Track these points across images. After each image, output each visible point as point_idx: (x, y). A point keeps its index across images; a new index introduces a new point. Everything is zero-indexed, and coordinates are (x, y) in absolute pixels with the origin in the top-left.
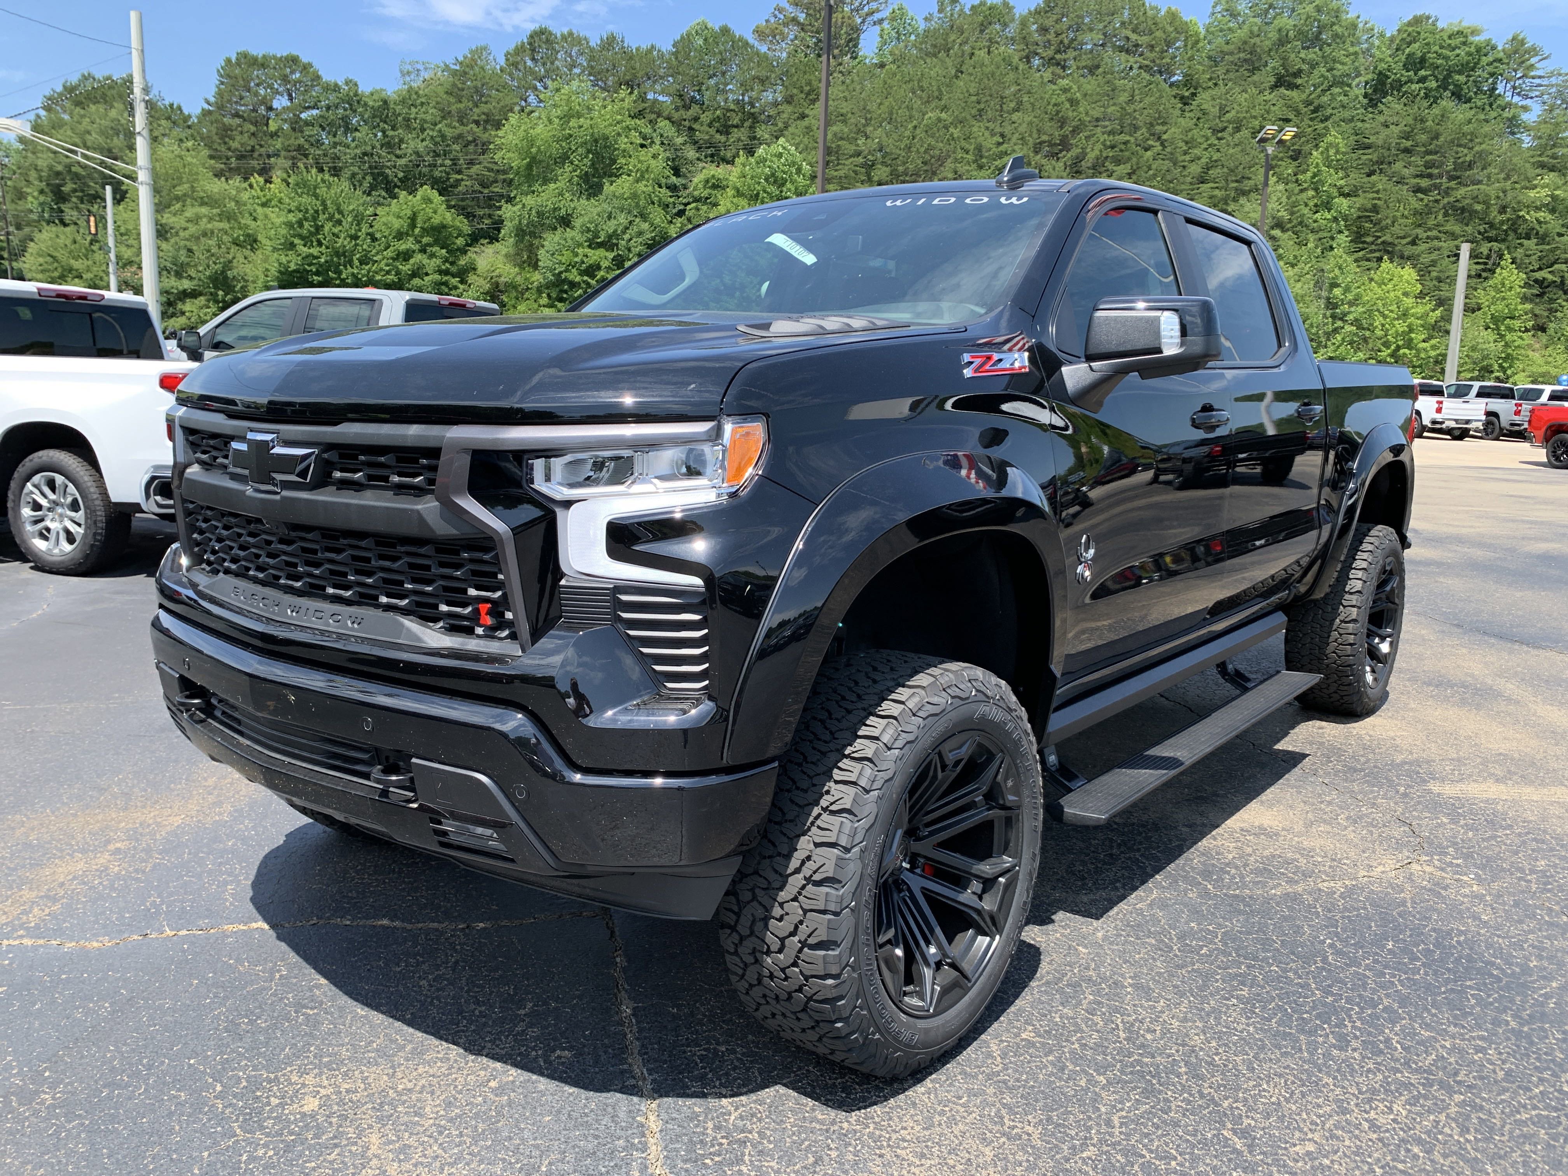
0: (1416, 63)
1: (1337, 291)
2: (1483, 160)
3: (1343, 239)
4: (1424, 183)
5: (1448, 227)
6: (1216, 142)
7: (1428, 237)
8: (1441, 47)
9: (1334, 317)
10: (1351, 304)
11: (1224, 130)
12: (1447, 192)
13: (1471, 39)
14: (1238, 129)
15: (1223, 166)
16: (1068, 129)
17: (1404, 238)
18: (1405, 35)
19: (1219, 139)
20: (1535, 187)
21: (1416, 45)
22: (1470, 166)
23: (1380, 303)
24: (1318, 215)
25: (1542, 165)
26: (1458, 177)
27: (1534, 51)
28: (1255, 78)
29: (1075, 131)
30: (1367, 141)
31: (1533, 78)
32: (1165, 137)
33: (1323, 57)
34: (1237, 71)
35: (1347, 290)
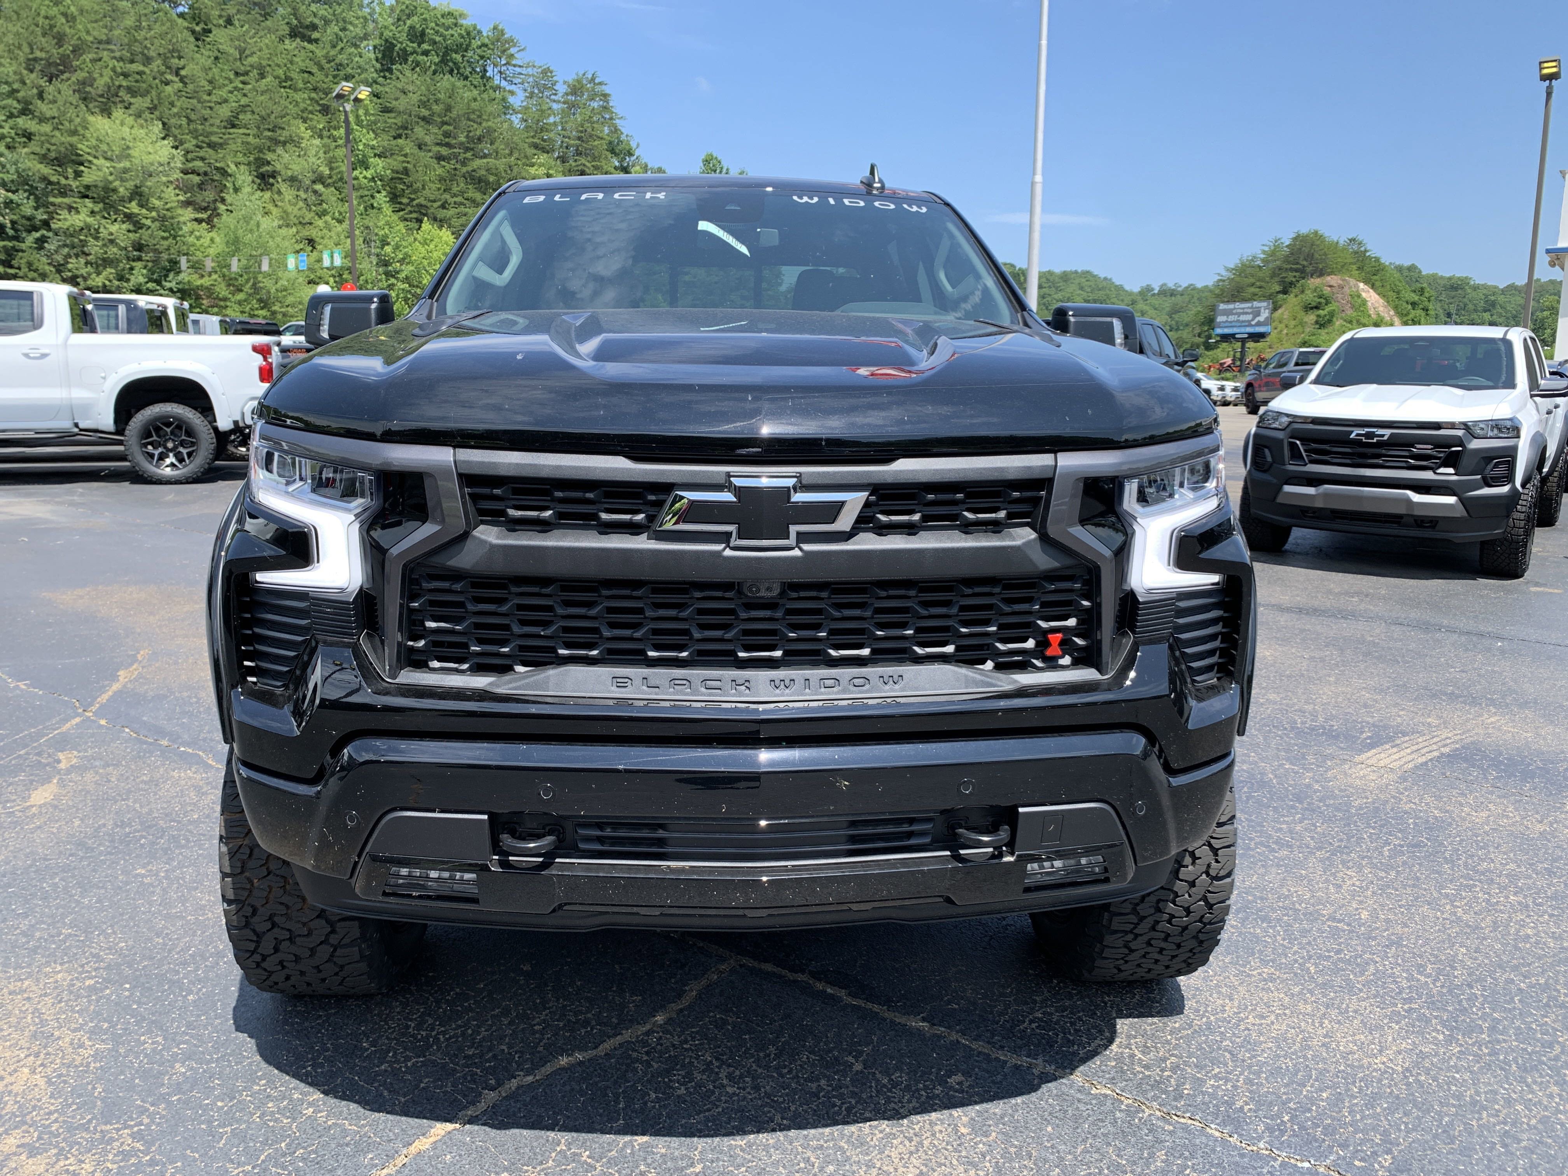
0: (418, 36)
1: (388, 249)
2: (489, 135)
3: (382, 198)
4: (444, 151)
5: (470, 194)
6: (241, 86)
7: (455, 203)
8: (437, 25)
9: (388, 274)
10: (402, 261)
11: (246, 73)
12: (464, 163)
13: (461, 21)
14: (262, 76)
15: (253, 112)
16: (67, 48)
17: (434, 201)
18: (404, 7)
19: (244, 83)
20: (532, 165)
21: (415, 18)
22: (480, 139)
23: (425, 262)
24: (356, 173)
25: (536, 146)
26: (472, 149)
27: (511, 41)
28: (268, 23)
29: (77, 51)
30: (388, 105)
31: (515, 66)
32: (183, 73)
33: (334, 15)
34: (249, 13)
35: (397, 247)
